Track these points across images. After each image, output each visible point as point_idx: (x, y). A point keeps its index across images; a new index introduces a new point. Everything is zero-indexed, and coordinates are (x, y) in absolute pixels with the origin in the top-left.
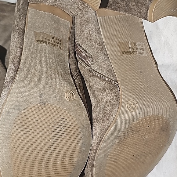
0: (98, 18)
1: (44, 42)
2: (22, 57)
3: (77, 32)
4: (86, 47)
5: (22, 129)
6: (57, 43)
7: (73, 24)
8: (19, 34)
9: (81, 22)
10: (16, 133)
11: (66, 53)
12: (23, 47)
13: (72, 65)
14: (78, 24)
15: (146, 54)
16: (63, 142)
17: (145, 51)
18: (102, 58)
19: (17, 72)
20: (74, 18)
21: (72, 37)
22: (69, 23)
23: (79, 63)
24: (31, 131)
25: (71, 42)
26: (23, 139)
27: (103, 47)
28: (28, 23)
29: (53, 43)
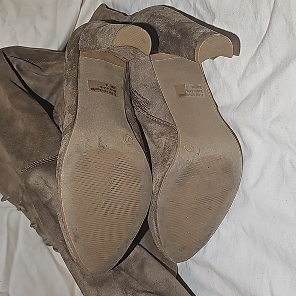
0: (152, 62)
1: (98, 89)
2: (79, 105)
3: (132, 78)
4: (142, 93)
5: (83, 171)
6: (112, 90)
7: (128, 69)
8: (73, 83)
9: (135, 67)
10: (78, 175)
11: (121, 100)
12: (78, 95)
13: (129, 111)
14: (132, 69)
15: (204, 96)
16: (124, 185)
17: (203, 93)
18: (159, 102)
19: (75, 119)
20: (128, 63)
21: (127, 83)
22: (123, 69)
23: (135, 110)
24: (92, 173)
25: (127, 87)
26: (85, 182)
27: (159, 91)
28: (81, 72)
29: (107, 90)
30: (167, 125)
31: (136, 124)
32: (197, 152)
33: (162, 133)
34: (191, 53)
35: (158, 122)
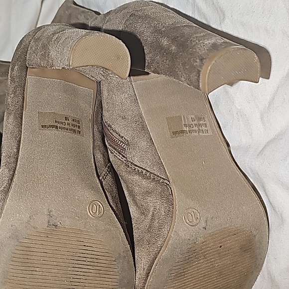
0: (133, 84)
1: (53, 126)
2: (20, 154)
3: (105, 105)
4: (120, 128)
5: (23, 268)
6: (75, 127)
7: (99, 92)
8: (16, 118)
9: (108, 91)
10: (15, 275)
11: (88, 139)
12: (20, 138)
13: (99, 156)
14: (105, 94)
15: (210, 133)
16: (90, 281)
17: (209, 128)
18: (143, 144)
19: (12, 180)
20: (99, 83)
21: (97, 113)
22: (92, 92)
23: (109, 152)
24: (37, 269)
25: (97, 120)
26: (26, 283)
27: (144, 128)
28: (28, 99)
29: (66, 126)
30: (156, 179)
31: (109, 177)
32: (204, 225)
33: (148, 193)
34: (193, 76)
35: (143, 173)
